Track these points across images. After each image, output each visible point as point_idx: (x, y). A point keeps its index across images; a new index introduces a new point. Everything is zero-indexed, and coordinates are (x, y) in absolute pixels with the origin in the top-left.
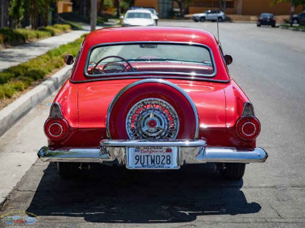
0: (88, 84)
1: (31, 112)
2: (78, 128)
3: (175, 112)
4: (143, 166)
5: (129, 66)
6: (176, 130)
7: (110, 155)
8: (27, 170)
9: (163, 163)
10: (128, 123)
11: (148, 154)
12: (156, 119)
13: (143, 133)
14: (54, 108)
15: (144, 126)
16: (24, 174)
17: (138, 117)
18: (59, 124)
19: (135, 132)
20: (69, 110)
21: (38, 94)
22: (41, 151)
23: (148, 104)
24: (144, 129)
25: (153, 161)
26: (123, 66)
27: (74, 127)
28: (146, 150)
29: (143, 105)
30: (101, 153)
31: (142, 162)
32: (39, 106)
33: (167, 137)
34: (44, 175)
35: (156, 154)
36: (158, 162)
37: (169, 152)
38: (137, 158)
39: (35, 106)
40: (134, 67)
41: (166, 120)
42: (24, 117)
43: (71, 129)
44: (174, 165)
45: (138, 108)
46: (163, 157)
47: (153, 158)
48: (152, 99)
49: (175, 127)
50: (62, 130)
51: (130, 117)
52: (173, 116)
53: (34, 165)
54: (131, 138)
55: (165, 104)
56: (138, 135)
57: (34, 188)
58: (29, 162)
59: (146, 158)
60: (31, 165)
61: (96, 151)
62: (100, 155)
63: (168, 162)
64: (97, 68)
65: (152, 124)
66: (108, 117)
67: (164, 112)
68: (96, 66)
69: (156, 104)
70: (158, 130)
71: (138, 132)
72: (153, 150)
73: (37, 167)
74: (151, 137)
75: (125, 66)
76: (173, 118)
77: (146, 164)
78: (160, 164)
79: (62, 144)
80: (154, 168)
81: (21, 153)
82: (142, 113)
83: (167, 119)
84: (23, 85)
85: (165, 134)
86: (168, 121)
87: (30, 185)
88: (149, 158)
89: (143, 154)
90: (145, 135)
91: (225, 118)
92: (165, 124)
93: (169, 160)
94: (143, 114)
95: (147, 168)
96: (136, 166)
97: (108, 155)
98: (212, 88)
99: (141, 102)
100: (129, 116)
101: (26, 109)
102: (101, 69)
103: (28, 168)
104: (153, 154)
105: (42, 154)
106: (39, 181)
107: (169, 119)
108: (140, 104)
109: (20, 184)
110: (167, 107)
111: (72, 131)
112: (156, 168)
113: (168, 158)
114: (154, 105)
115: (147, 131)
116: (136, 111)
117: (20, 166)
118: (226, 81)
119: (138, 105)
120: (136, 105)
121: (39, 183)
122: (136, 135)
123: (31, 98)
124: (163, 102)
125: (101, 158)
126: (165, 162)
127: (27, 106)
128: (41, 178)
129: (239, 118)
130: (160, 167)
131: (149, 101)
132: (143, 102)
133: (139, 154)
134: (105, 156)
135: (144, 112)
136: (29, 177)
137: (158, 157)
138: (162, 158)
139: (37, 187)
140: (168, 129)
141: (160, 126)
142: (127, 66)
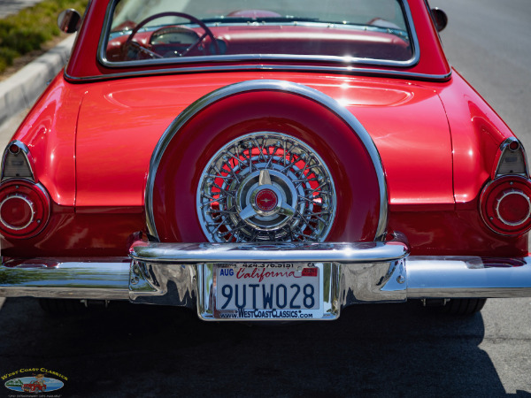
0: (109, 84)
2: (75, 208)
3: (326, 168)
4: (241, 313)
5: (208, 36)
6: (329, 215)
7: (156, 283)
9: (294, 304)
10: (203, 197)
11: (255, 281)
12: (277, 189)
13: (242, 223)
14: (11, 158)
15: (244, 206)
17: (230, 182)
18: (25, 199)
19: (220, 220)
21: (22, 87)
23: (254, 147)
24: (246, 214)
25: (267, 300)
26: (193, 34)
27: (64, 203)
28: (249, 270)
29: (241, 150)
30: (133, 276)
31: (240, 303)
33: (305, 232)
35: (276, 281)
36: (281, 303)
37: (310, 275)
38: (227, 291)
40: (220, 38)
41: (301, 188)
43: (56, 209)
44: (323, 310)
45: (229, 158)
46: (295, 289)
47: (268, 290)
48: (265, 134)
49: (325, 206)
50: (33, 212)
51: (209, 182)
52: (321, 178)
54: (209, 237)
55: (299, 146)
56: (228, 227)
59: (249, 291)
61: (120, 268)
62: (131, 281)
63: (309, 301)
64: (134, 40)
65: (266, 199)
66: (151, 177)
67: (295, 168)
68: (131, 36)
69: (274, 146)
70: (282, 217)
71: (229, 220)
72: (269, 269)
74: (263, 233)
75: (200, 35)
76: (319, 183)
77: (249, 307)
78: (287, 309)
79: (37, 245)
80: (271, 318)
82: (239, 171)
83: (304, 186)
85: (300, 225)
86: (306, 193)
88: (259, 291)
89: (241, 282)
90: (249, 228)
91: (450, 177)
92: (299, 201)
93: (311, 296)
94: (243, 173)
95: (253, 319)
97: (151, 282)
98: (409, 94)
99: (236, 141)
100: (206, 179)
102: (144, 41)
104: (267, 281)
107: (308, 185)
108: (233, 146)
110: (305, 155)
111: (59, 214)
112: (276, 319)
113: (309, 291)
114: (271, 150)
115: (252, 219)
116: (224, 164)
118: (442, 76)
119: (229, 149)
120: (223, 149)
122: (223, 229)
123: (6, 96)
124: (292, 143)
125: (133, 290)
126: (299, 301)
129: (489, 180)
130: (286, 314)
131: (257, 138)
132: (241, 142)
133: (232, 281)
134: (142, 283)
135: (243, 167)
137: (281, 289)
138: (291, 292)
140: (306, 212)
141: (287, 207)
142: (204, 36)
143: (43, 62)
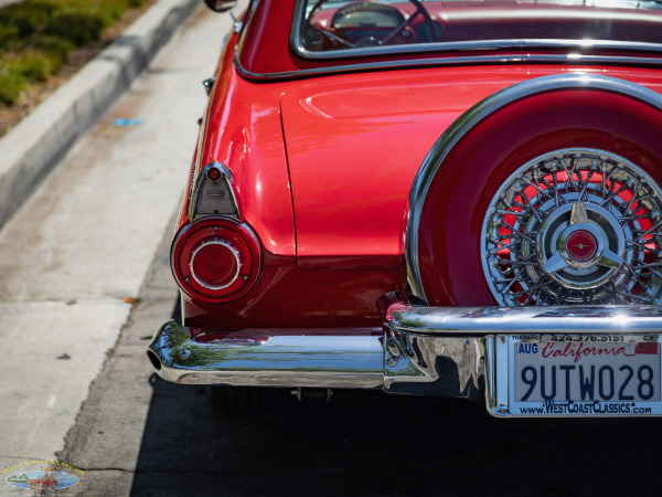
1: (77, 149)
2: (296, 258)
4: (550, 407)
7: (422, 363)
8: (93, 376)
9: (625, 393)
10: (489, 241)
11: (569, 360)
12: (595, 228)
13: (545, 278)
14: (208, 186)
15: (549, 255)
16: (84, 395)
17: (526, 220)
18: (227, 246)
19: (512, 275)
20: (259, 187)
21: (92, 93)
22: (163, 342)
23: (560, 169)
24: (552, 266)
25: (586, 388)
27: (281, 252)
28: (561, 346)
29: (541, 174)
30: (388, 355)
31: (548, 392)
32: (96, 128)
33: (633, 291)
34: (154, 396)
35: (599, 361)
36: (607, 392)
37: (649, 352)
38: (529, 376)
39: (87, 127)
41: (628, 229)
42: (59, 169)
43: (270, 261)
45: (525, 186)
46: (626, 372)
47: (587, 374)
48: (577, 151)
50: (239, 265)
51: (497, 221)
52: (655, 214)
53: (111, 353)
54: (499, 298)
55: (626, 169)
56: (525, 286)
57: (128, 454)
58: (95, 341)
59: (561, 374)
60: (102, 357)
61: (366, 344)
62: (386, 362)
63: (646, 390)
65: (581, 245)
66: (414, 216)
67: (619, 199)
69: (588, 168)
70: (602, 270)
71: (525, 275)
72: (589, 344)
73: (124, 362)
74: (576, 293)
76: (653, 222)
77: (560, 398)
78: (615, 400)
79: (242, 313)
80: (593, 414)
81: (62, 305)
82: (539, 203)
83: (632, 226)
84: (46, 63)
85: (627, 281)
86: (635, 235)
87: (111, 441)
88: (574, 374)
90: (555, 286)
92: (626, 246)
93: (649, 382)
94: (545, 207)
95: (567, 415)
96: (526, 405)
97: (415, 361)
99: (534, 162)
100: (492, 216)
101: (63, 141)
102: (324, 24)
103: (93, 369)
104: (586, 361)
105: (166, 353)
106: (141, 426)
107: (637, 224)
108: (531, 170)
109: (77, 438)
110: (633, 182)
112: (599, 415)
113: (645, 375)
114: (584, 174)
115: (560, 272)
116: (517, 194)
117: (66, 357)
119: (525, 173)
120: (517, 174)
121: (140, 434)
122: (516, 287)
123: (75, 106)
124: (615, 164)
125: (390, 374)
126: (631, 389)
127: (65, 133)
128: (144, 410)
130: (614, 408)
131: (565, 157)
132: (542, 163)
133: (536, 360)
134: (403, 364)
135: (545, 199)
136: (103, 405)
137: (606, 373)
138: (620, 377)
139: (136, 449)
140: (635, 263)
141: (609, 255)
143: (110, 59)
